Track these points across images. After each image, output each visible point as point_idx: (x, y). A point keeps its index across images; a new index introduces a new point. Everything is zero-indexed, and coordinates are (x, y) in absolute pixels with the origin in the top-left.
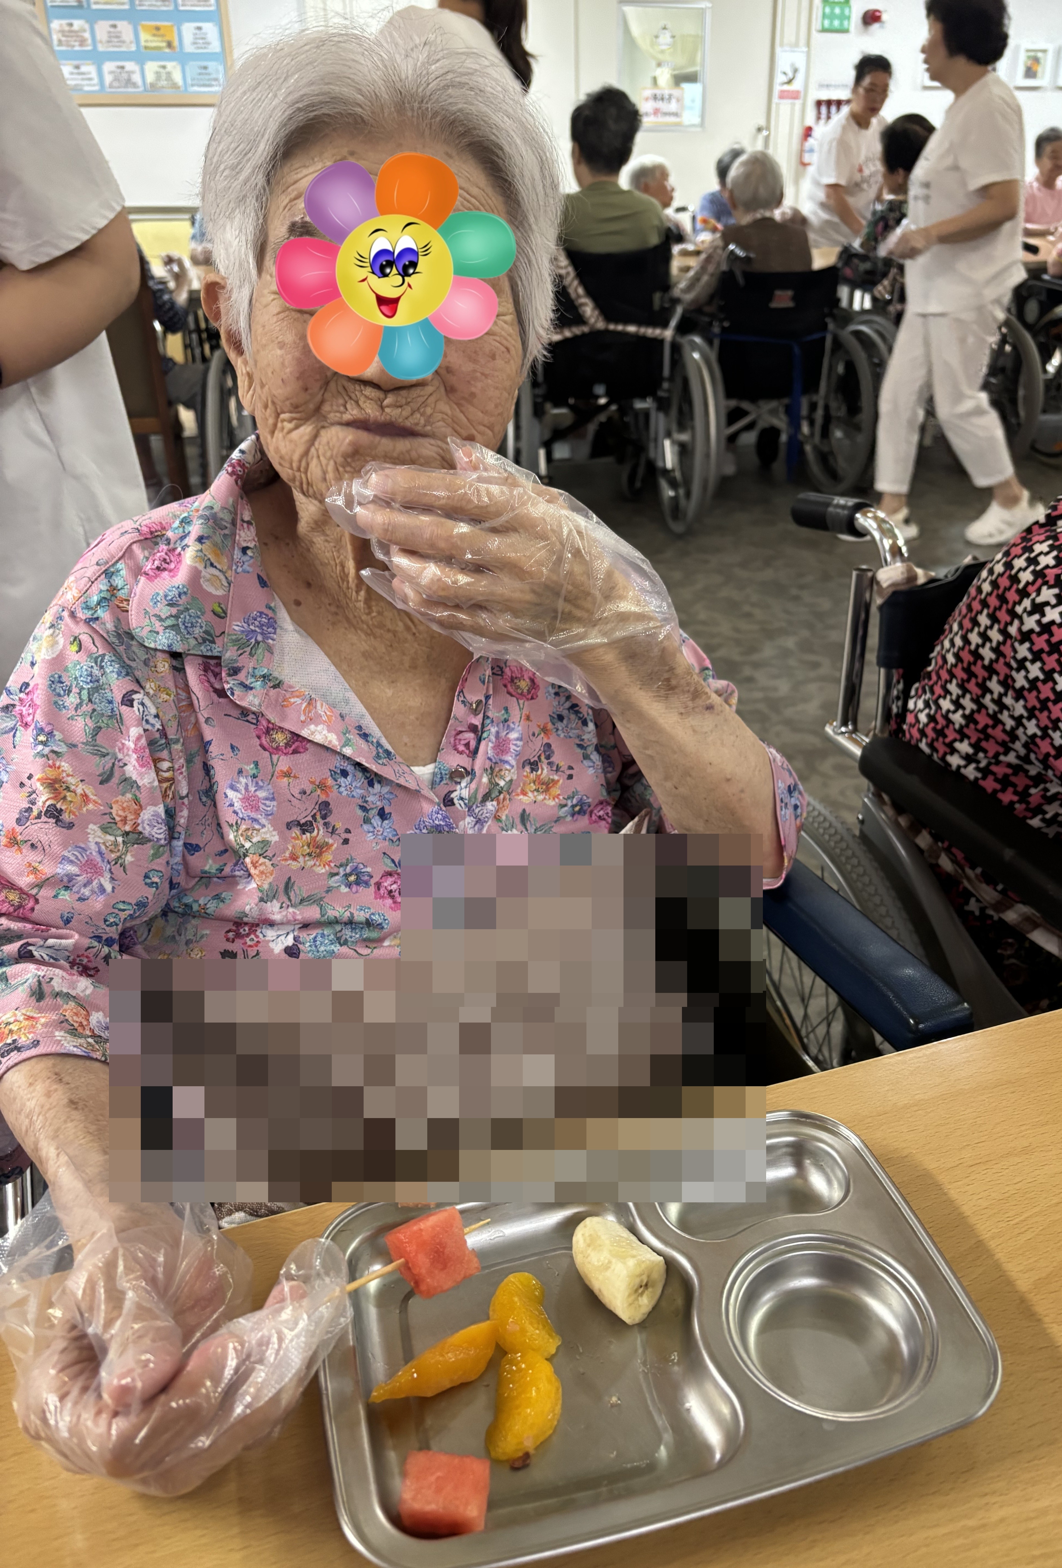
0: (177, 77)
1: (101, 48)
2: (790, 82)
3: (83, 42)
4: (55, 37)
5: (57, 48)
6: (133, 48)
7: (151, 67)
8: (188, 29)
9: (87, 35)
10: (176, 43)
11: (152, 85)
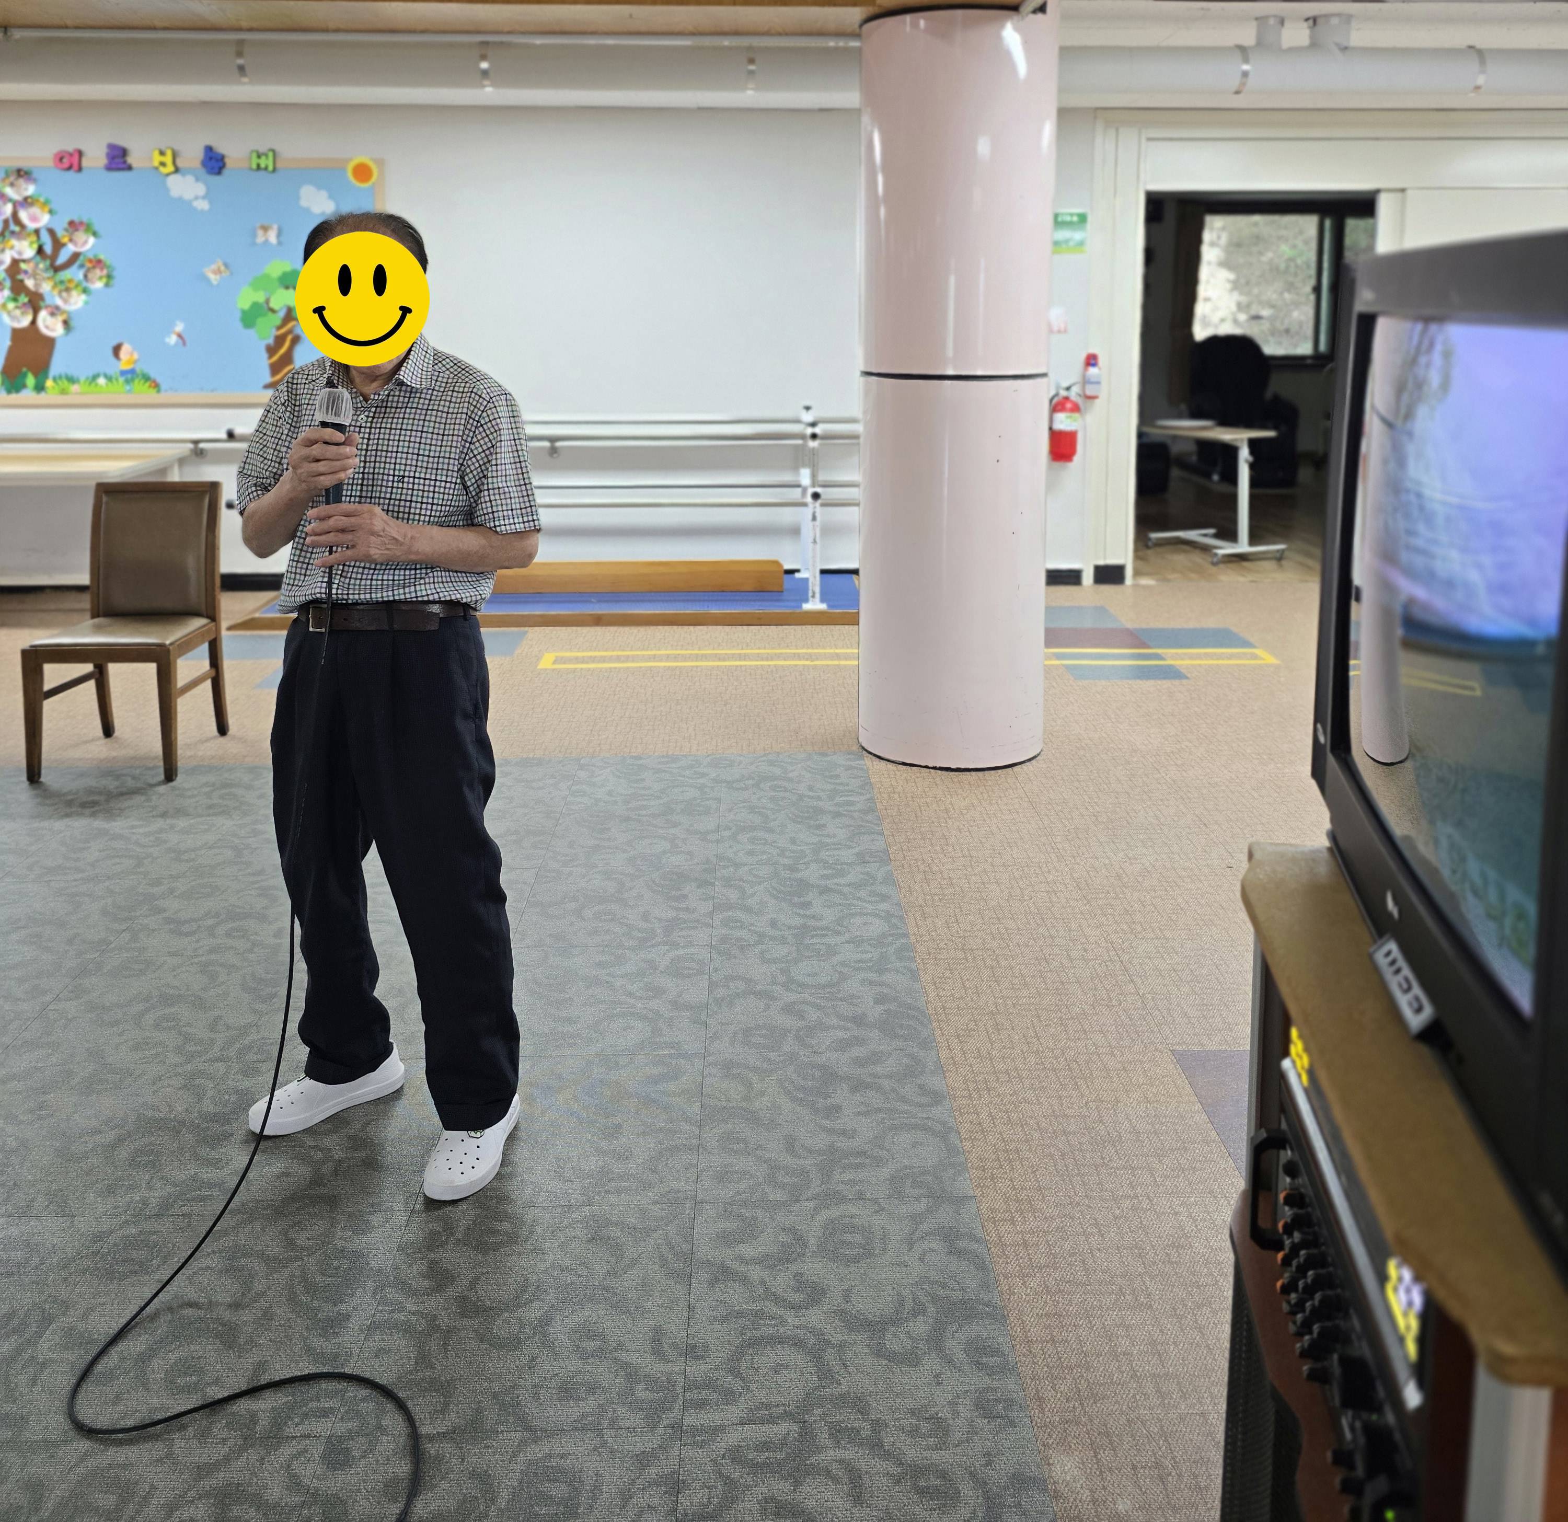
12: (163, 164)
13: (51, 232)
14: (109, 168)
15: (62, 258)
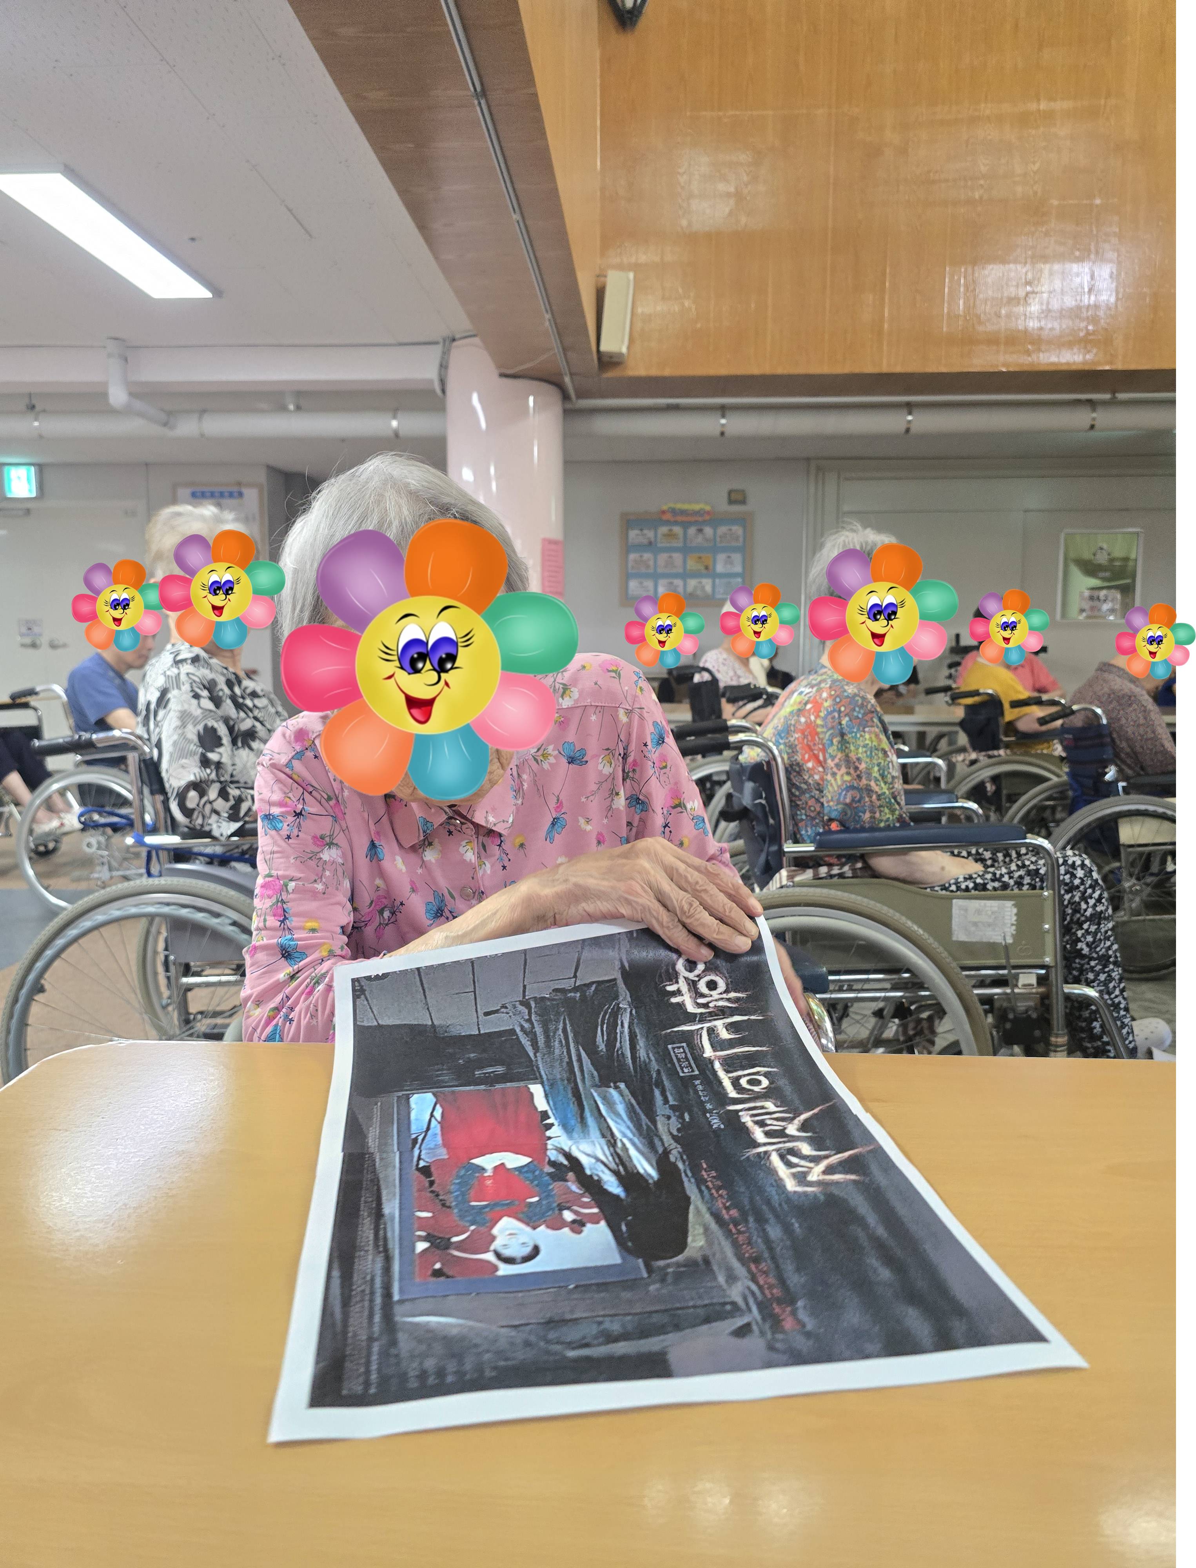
1: (660, 570)
3: (648, 567)
4: (630, 565)
5: (630, 571)
6: (681, 570)
7: (692, 583)
8: (721, 558)
9: (651, 563)
10: (711, 567)
11: (691, 594)
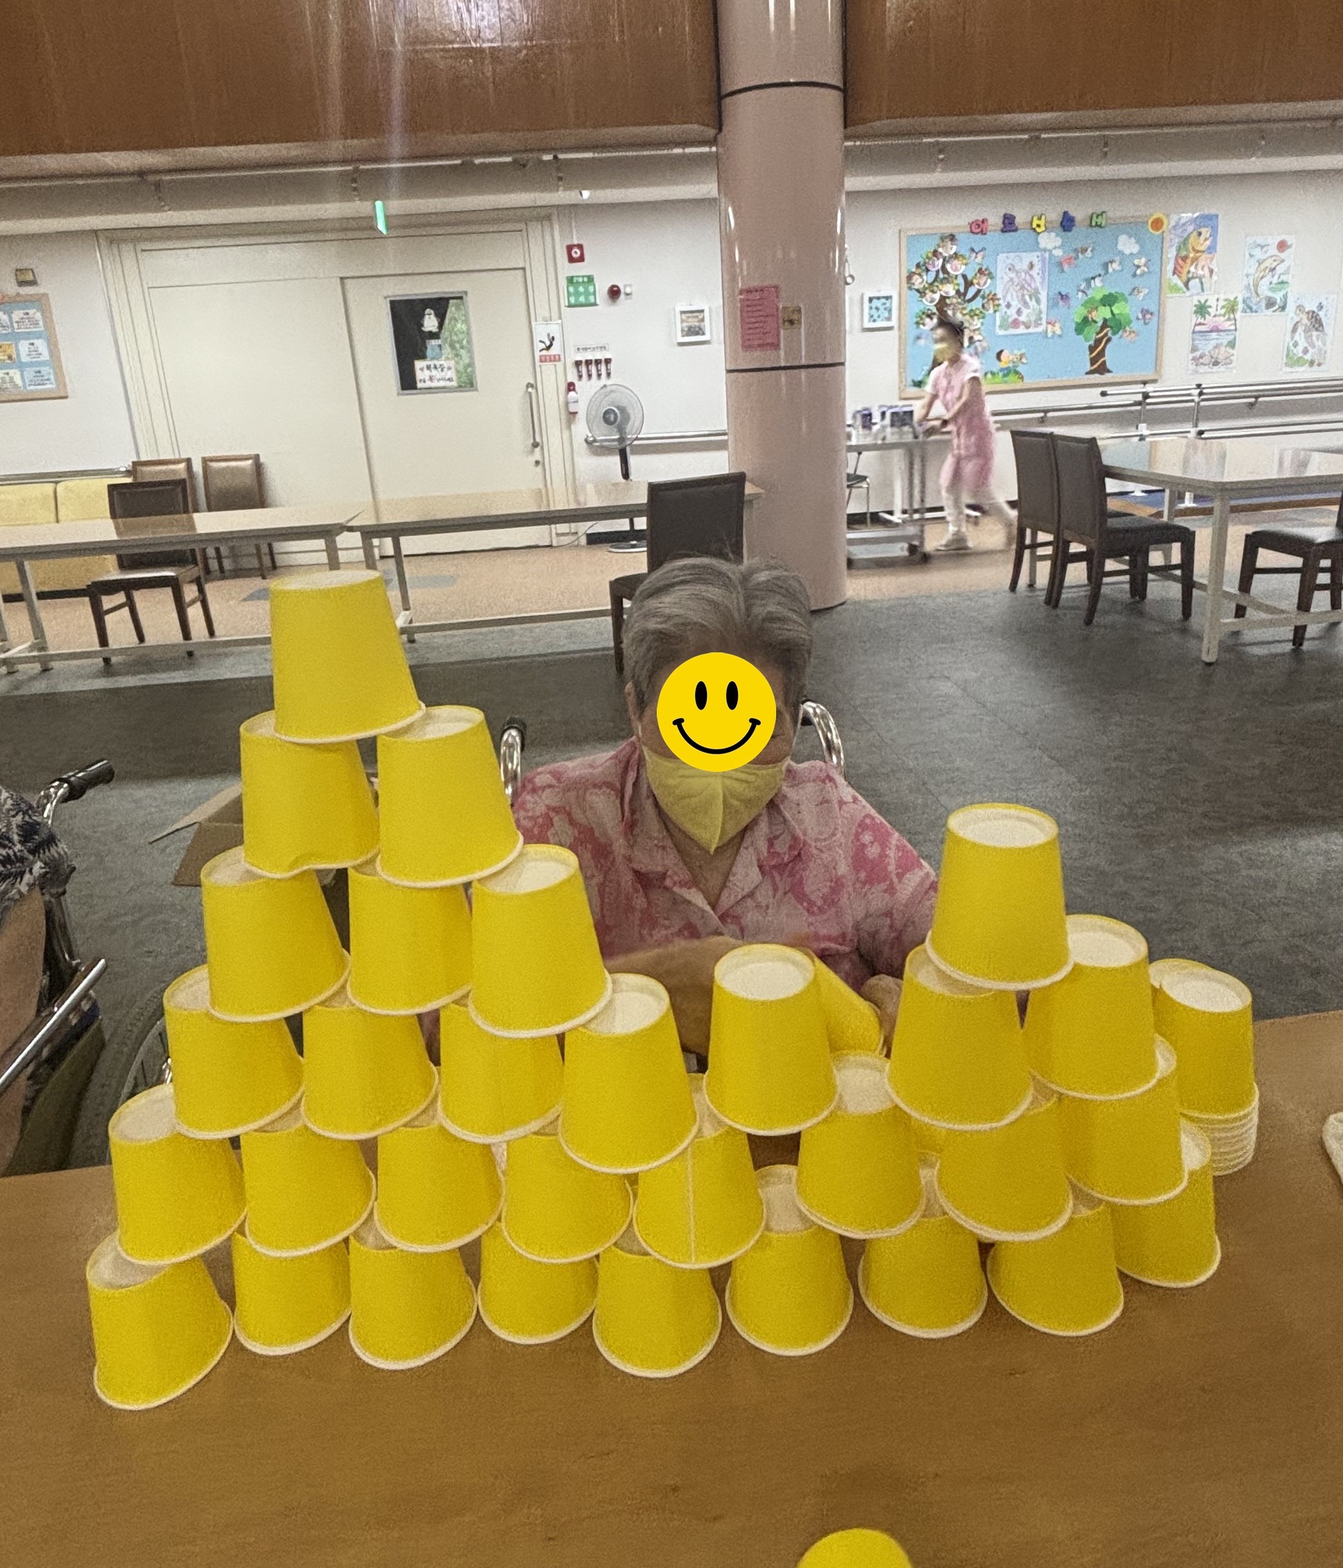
0: (18, 380)
2: (548, 348)
8: (24, 346)
10: (14, 356)
12: (1038, 226)
13: (964, 277)
14: (1003, 231)
15: (969, 295)
